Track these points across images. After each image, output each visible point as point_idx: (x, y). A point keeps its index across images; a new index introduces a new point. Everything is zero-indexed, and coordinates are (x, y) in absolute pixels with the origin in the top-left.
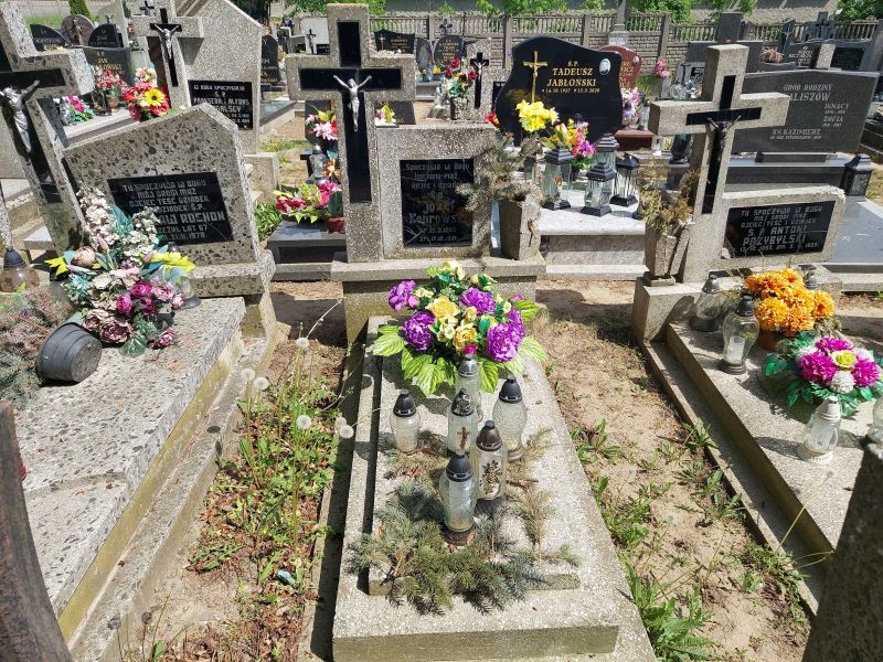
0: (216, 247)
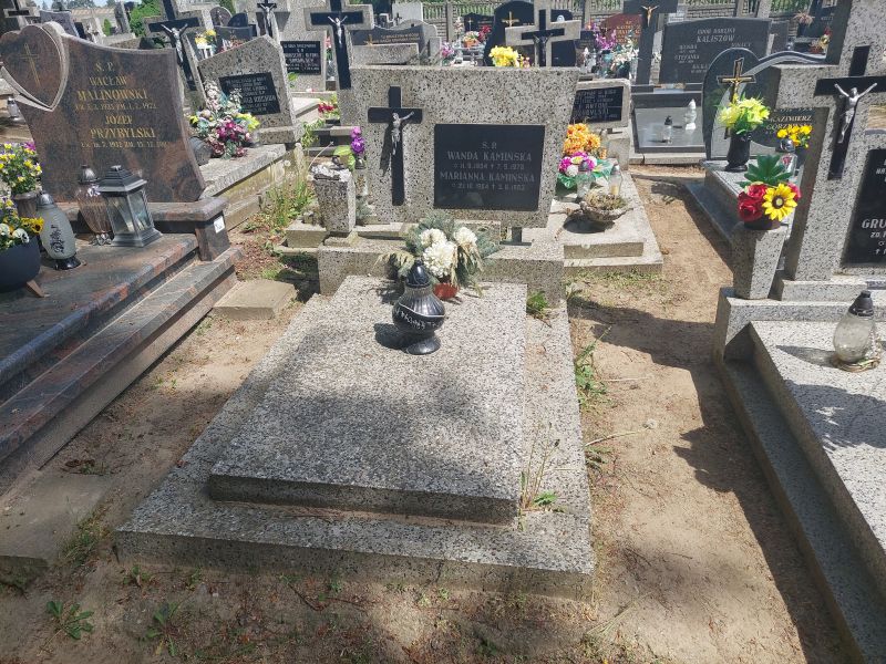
0: (272, 116)
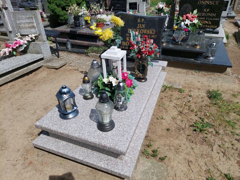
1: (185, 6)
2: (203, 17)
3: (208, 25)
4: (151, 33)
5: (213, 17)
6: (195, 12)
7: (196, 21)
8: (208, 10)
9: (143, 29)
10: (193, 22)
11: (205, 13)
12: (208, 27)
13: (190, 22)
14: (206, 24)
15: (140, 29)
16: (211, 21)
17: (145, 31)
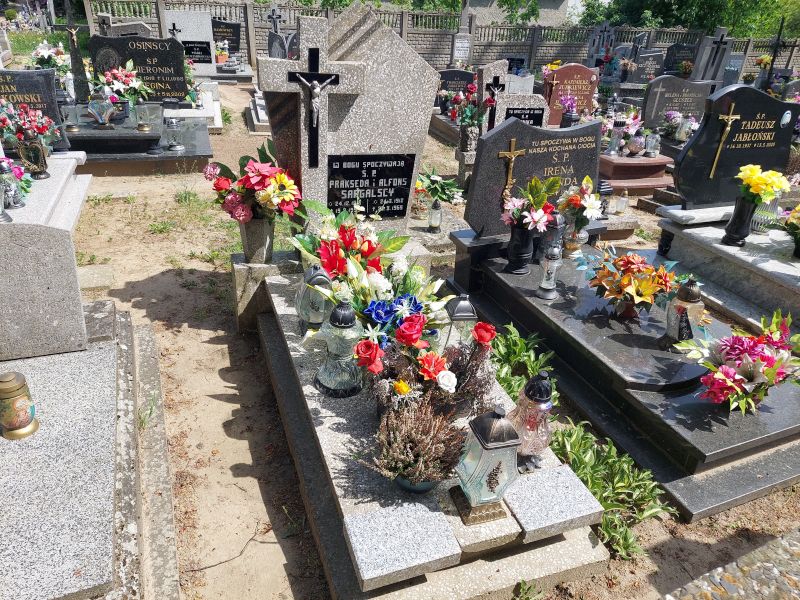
1: (102, 52)
2: (148, 75)
3: (166, 90)
4: (33, 99)
5: (170, 75)
6: (130, 64)
7: (136, 84)
8: (155, 60)
9: (14, 93)
10: (131, 85)
11: (151, 66)
12: (168, 95)
13: (124, 86)
14: (161, 90)
15: (9, 94)
16: (169, 83)
17: (19, 98)
